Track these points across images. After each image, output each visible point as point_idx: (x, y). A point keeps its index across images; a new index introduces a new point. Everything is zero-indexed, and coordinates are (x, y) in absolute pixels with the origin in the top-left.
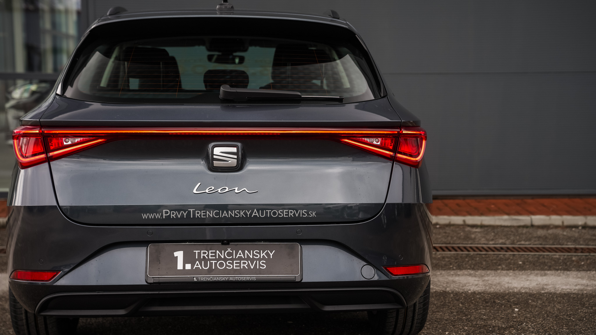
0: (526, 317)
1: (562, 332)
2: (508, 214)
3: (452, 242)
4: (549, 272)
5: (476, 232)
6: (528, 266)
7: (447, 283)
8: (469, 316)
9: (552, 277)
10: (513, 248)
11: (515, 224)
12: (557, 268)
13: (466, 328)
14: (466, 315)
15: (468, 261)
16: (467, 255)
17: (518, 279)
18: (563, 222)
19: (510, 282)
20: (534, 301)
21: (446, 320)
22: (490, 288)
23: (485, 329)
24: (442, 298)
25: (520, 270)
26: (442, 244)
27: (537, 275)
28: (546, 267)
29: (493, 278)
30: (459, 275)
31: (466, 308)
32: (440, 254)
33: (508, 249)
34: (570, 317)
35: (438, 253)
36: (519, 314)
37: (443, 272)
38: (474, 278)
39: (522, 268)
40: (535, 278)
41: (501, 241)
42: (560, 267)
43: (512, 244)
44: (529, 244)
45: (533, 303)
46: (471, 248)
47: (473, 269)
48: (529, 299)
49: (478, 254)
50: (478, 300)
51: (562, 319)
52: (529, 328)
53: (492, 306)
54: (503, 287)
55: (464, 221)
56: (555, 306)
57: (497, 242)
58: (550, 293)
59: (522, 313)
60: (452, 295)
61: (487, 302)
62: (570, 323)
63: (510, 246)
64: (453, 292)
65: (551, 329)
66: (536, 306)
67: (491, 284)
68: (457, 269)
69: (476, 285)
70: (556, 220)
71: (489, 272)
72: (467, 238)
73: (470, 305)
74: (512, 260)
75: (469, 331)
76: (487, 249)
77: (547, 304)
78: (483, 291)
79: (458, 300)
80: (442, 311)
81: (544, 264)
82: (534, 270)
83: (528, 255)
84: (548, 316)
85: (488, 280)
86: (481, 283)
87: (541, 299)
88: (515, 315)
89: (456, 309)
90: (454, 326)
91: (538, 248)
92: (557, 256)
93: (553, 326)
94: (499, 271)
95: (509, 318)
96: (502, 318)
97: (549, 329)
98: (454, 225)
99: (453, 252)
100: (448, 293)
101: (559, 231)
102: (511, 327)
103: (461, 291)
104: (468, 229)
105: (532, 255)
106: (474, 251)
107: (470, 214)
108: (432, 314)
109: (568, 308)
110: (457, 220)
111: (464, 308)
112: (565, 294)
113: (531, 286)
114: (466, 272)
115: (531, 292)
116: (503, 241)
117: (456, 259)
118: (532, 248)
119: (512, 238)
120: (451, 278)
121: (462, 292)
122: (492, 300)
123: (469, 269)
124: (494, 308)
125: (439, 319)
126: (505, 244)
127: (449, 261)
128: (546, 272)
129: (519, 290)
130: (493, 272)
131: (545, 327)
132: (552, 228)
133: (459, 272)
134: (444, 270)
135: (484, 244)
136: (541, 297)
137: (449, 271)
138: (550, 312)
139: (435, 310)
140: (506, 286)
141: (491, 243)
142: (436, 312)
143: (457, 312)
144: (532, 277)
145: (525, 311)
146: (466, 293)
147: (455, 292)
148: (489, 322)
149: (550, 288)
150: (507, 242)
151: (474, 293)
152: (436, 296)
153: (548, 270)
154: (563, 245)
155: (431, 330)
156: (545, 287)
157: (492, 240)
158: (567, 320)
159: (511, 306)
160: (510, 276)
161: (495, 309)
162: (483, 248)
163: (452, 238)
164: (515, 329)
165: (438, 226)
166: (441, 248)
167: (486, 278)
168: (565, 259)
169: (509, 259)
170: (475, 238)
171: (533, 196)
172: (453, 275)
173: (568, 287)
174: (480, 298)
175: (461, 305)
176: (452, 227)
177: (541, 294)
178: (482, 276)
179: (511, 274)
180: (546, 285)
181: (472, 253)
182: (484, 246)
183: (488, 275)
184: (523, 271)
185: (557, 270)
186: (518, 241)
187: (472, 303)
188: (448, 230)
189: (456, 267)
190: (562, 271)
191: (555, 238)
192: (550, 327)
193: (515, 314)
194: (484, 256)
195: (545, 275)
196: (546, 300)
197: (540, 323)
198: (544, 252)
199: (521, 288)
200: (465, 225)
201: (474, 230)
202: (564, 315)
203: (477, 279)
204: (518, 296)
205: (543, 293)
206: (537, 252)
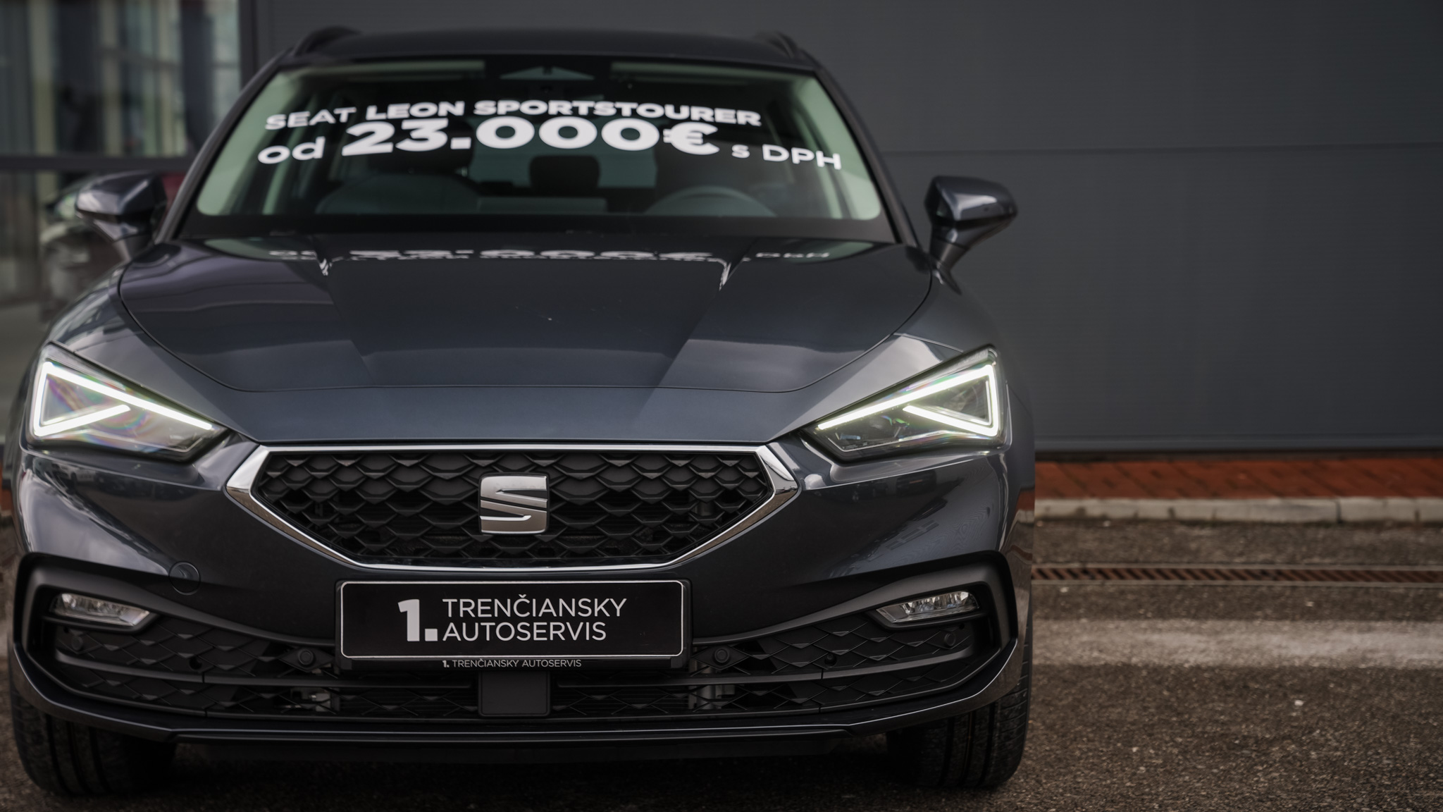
0: (1322, 719)
1: (1406, 748)
2: (1280, 494)
3: (1141, 559)
4: (1379, 624)
5: (1200, 537)
6: (1327, 612)
7: (1133, 646)
8: (1186, 716)
9: (1385, 635)
10: (1294, 572)
11: (1298, 517)
12: (1400, 615)
13: (1180, 740)
14: (1179, 714)
15: (1182, 601)
16: (1180, 588)
17: (1304, 638)
18: (1417, 514)
19: (1284, 644)
20: (1341, 686)
21: (1133, 724)
22: (1235, 657)
23: (1225, 742)
24: (1121, 677)
25: (1308, 620)
26: (1119, 562)
27: (1349, 630)
28: (1373, 614)
29: (1244, 637)
30: (1160, 630)
31: (1178, 698)
32: (1113, 586)
33: (1280, 575)
34: (1426, 718)
35: (1108, 583)
36: (1304, 713)
37: (1123, 624)
38: (1197, 637)
39: (1313, 615)
40: (1345, 637)
41: (1261, 557)
42: (1408, 614)
43: (1288, 563)
44: (1331, 564)
45: (1339, 689)
46: (1189, 571)
47: (1195, 617)
48: (1329, 682)
49: (1204, 586)
50: (1207, 682)
51: (1409, 722)
52: (1327, 740)
53: (1241, 696)
54: (1266, 656)
55: (1171, 511)
56: (1391, 696)
57: (1253, 560)
58: (1382, 670)
59: (1312, 710)
60: (1144, 673)
61: (1227, 688)
62: (1426, 732)
63: (1284, 568)
64: (1146, 666)
65: (1380, 742)
66: (1346, 697)
67: (1238, 650)
68: (1154, 617)
69: (1203, 651)
70: (1399, 507)
71: (1232, 624)
72: (1179, 549)
73: (1188, 694)
74: (1288, 597)
75: (1187, 746)
76: (1229, 574)
77: (1372, 691)
78: (1217, 664)
79: (1159, 683)
80: (1122, 705)
81: (1369, 607)
82: (1342, 618)
83: (1329, 588)
84: (1373, 716)
85: (1231, 641)
86: (1213, 646)
87: (1357, 681)
88: (1294, 714)
89: (1154, 700)
90: (1150, 735)
91: (1354, 572)
92: (1401, 591)
93: (1385, 737)
94: (1257, 622)
95: (1280, 721)
96: (1264, 720)
97: (1374, 742)
98: (1145, 521)
99: (1146, 582)
100: (1136, 667)
101: (1406, 535)
102: (1284, 738)
103: (1166, 664)
104: (1181, 529)
105: (1337, 588)
106: (1197, 578)
107: (1185, 494)
108: (1098, 712)
109: (1423, 699)
110: (1155, 508)
111: (1173, 699)
112: (1416, 671)
113: (1334, 655)
114: (1176, 623)
115: (1335, 666)
116: (1268, 556)
117: (1152, 596)
118: (1339, 572)
119: (1290, 549)
120: (1141, 637)
121: (1169, 667)
122: (1241, 683)
123: (1184, 617)
124: (1246, 699)
125: (1116, 721)
126: (1272, 563)
127: (1136, 600)
128: (1373, 624)
129: (1307, 664)
130: (1242, 624)
131: (1367, 739)
132: (1389, 528)
133: (1161, 624)
134: (1125, 619)
135: (1222, 563)
136: (1357, 677)
137: (1135, 622)
138: (1379, 709)
139: (1107, 704)
140: (1275, 653)
141: (1237, 560)
142: (1107, 707)
143: (1158, 708)
144: (1338, 635)
145: (1319, 705)
146: (1179, 669)
147: (1151, 666)
148: (1234, 729)
149: (1381, 659)
150: (1279, 559)
151: (1197, 669)
152: (1107, 674)
153: (1378, 620)
154: (1416, 564)
155: (1097, 743)
156: (1369, 656)
157: (1241, 554)
158: (1419, 724)
159: (1285, 695)
160: (1285, 633)
161: (1248, 701)
162: (1218, 572)
163: (1142, 549)
164: (1294, 742)
165: (1107, 524)
166: (1115, 571)
167: (1227, 637)
168: (1421, 596)
169: (1281, 595)
170: (1198, 551)
171: (1344, 453)
172: (1145, 630)
173: (1425, 656)
174: (1211, 679)
175: (1166, 693)
176: (1140, 527)
177: (1357, 671)
178: (1217, 633)
179: (1286, 628)
180: (1372, 651)
181: (1191, 583)
182: (1221, 567)
183: (1230, 631)
184: (1316, 623)
185: (1400, 620)
186: (1304, 557)
187: (1194, 689)
188: (1131, 532)
189: (1152, 612)
190: (1412, 623)
191: (1398, 551)
192: (1379, 739)
193: (1296, 711)
194: (1220, 590)
195: (1370, 630)
196: (1371, 683)
197: (1355, 731)
198: (1368, 580)
199: (1312, 657)
200: (1173, 521)
201: (1197, 532)
202: (1413, 714)
203: (1204, 638)
204: (1302, 675)
205: (1365, 670)
206: (1351, 579)
